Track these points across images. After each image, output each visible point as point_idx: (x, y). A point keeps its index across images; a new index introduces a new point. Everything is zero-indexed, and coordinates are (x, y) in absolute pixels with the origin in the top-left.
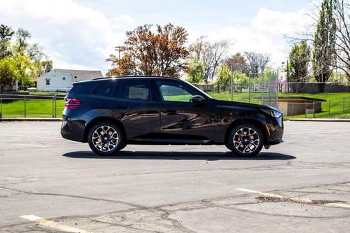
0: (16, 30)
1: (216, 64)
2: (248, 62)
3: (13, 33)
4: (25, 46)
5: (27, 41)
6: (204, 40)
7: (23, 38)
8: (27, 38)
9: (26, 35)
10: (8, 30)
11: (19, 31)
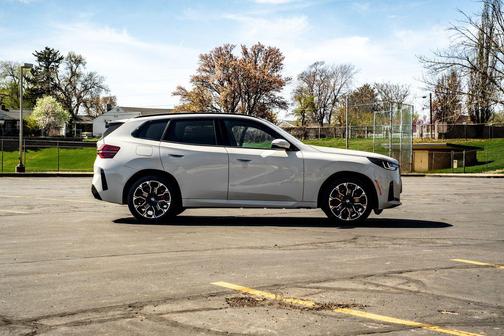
0: (65, 55)
1: (336, 100)
2: (379, 97)
3: (61, 58)
4: (78, 76)
5: (81, 69)
6: (319, 67)
7: (74, 66)
8: (80, 65)
9: (80, 62)
10: (55, 55)
11: (70, 57)
